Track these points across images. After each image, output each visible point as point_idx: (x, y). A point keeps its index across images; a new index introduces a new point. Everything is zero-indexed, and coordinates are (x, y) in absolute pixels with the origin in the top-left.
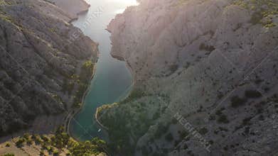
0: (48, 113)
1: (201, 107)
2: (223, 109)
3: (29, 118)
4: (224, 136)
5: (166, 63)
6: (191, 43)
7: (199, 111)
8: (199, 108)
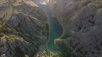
0: (41, 44)
1: (91, 44)
2: (98, 45)
3: (38, 47)
4: (100, 55)
5: (77, 25)
6: (85, 19)
7: (90, 45)
8: (90, 44)
